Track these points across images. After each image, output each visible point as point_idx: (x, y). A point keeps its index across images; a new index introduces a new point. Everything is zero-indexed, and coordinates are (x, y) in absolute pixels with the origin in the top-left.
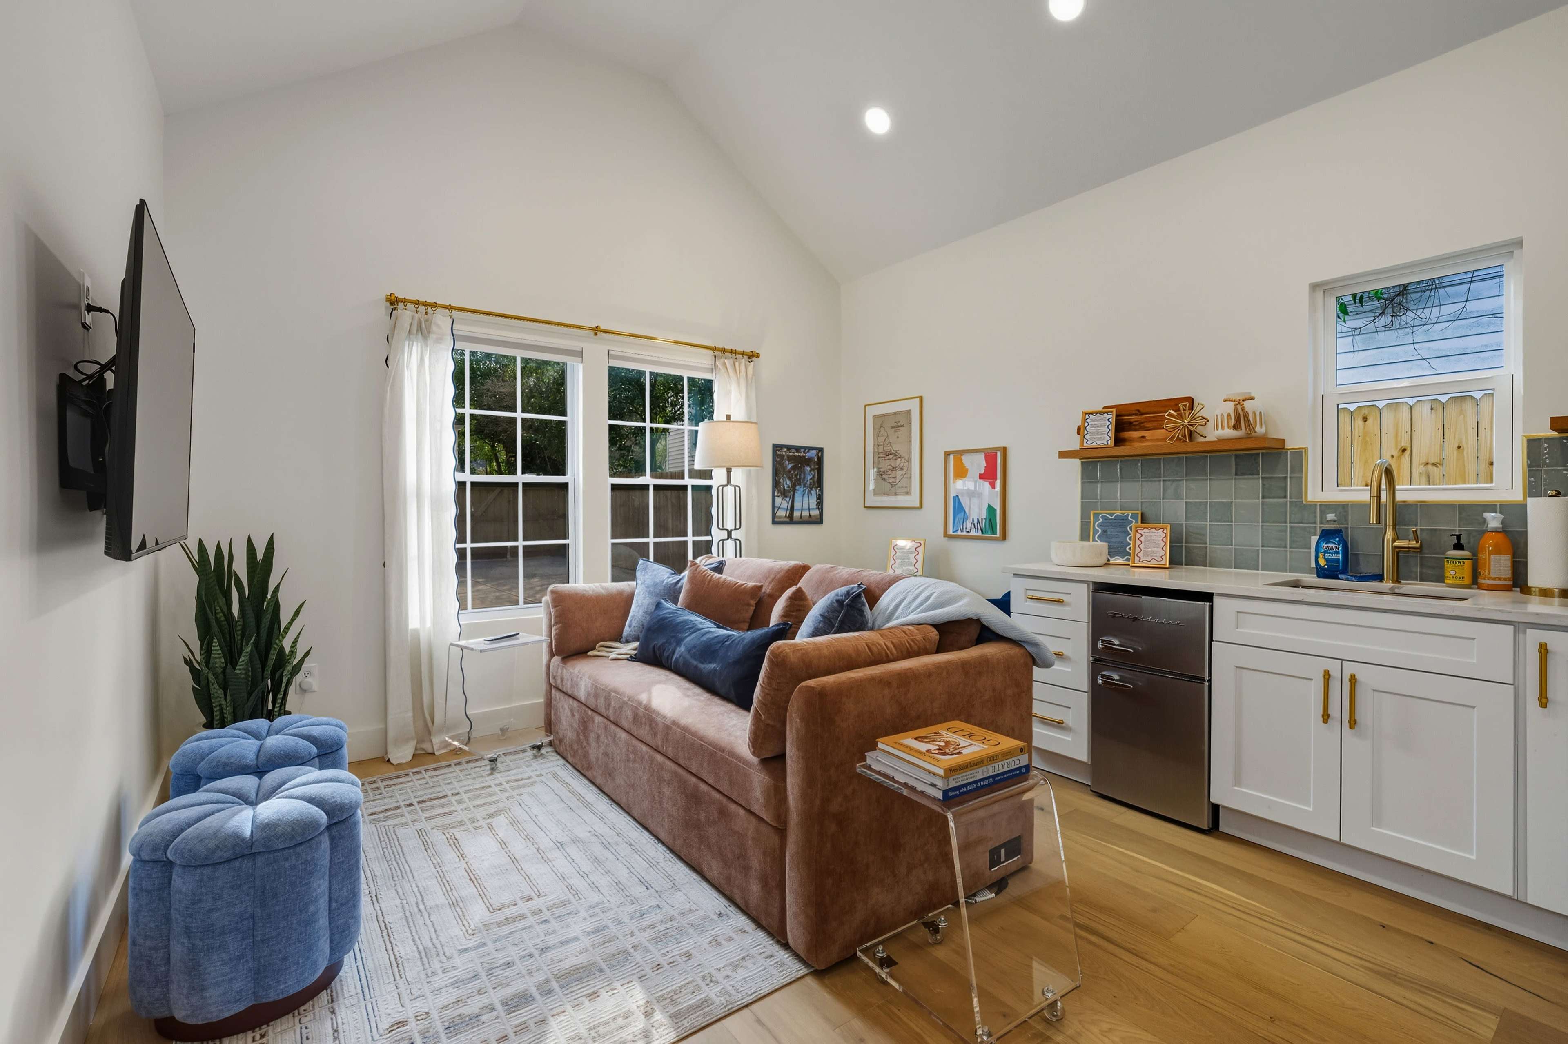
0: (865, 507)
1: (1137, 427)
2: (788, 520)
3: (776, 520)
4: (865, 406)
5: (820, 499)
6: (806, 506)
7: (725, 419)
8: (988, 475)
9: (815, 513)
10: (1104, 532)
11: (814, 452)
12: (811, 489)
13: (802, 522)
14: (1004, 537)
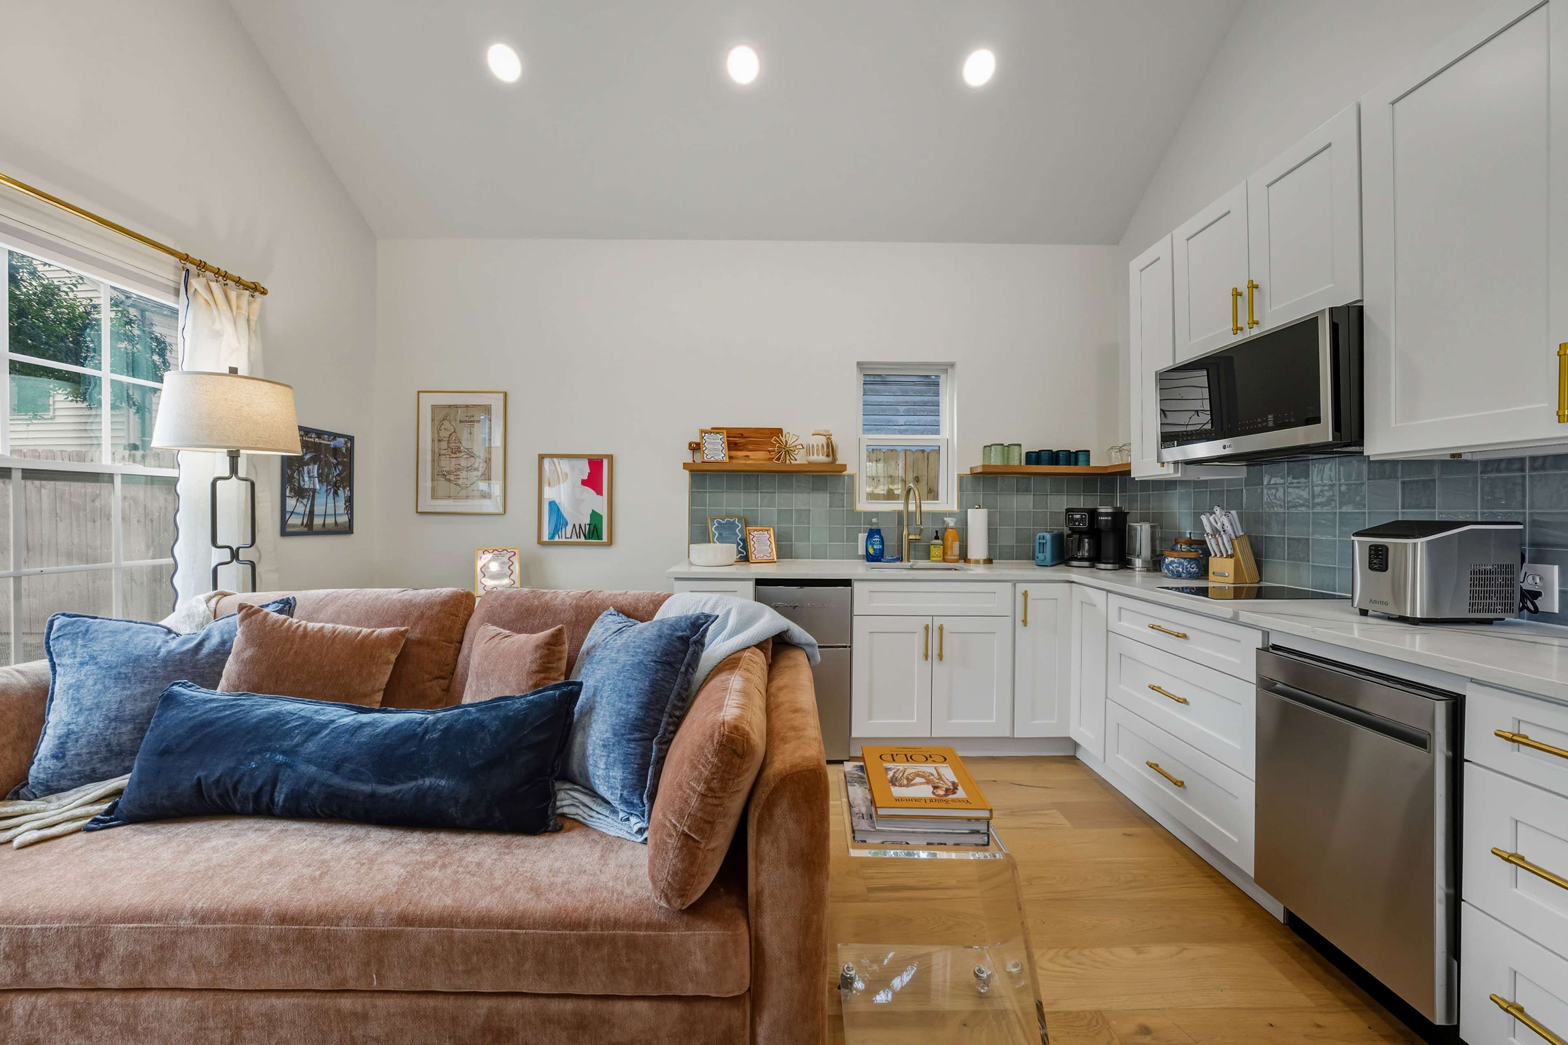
0: (417, 512)
1: (741, 448)
2: (306, 529)
3: (288, 530)
4: (419, 392)
5: (350, 501)
6: (330, 511)
7: (228, 372)
8: (593, 482)
9: (343, 519)
10: (720, 534)
11: (342, 440)
12: (338, 488)
13: (326, 531)
14: (610, 543)
